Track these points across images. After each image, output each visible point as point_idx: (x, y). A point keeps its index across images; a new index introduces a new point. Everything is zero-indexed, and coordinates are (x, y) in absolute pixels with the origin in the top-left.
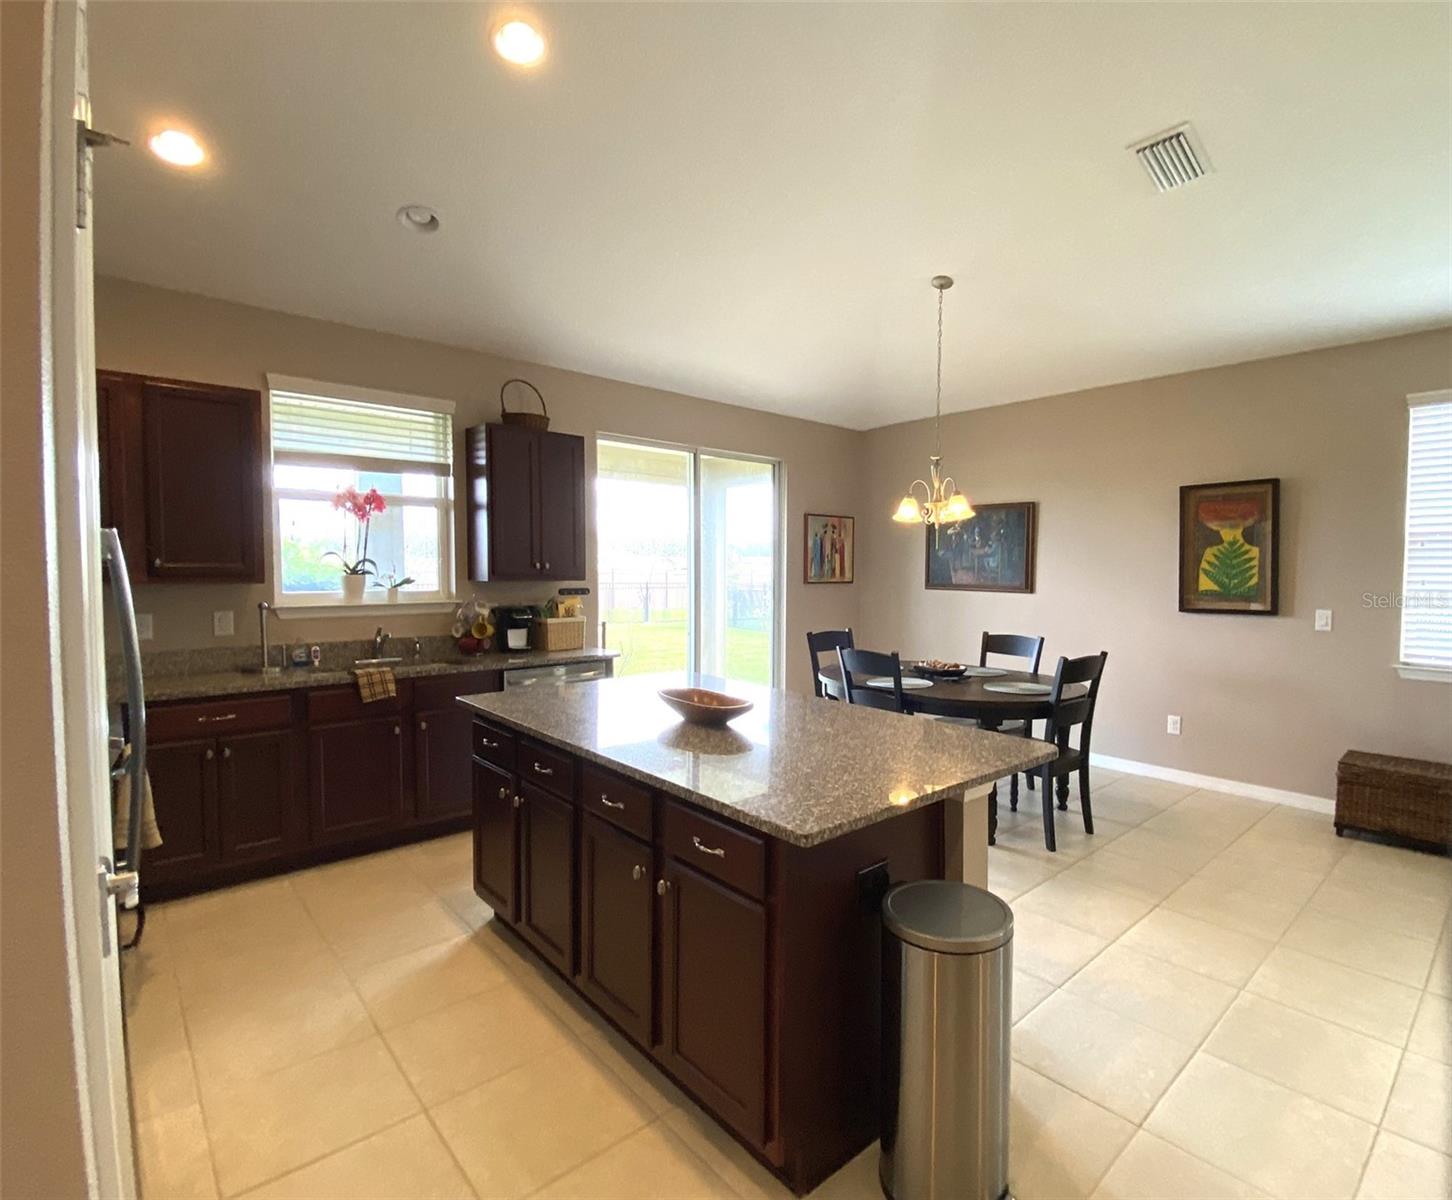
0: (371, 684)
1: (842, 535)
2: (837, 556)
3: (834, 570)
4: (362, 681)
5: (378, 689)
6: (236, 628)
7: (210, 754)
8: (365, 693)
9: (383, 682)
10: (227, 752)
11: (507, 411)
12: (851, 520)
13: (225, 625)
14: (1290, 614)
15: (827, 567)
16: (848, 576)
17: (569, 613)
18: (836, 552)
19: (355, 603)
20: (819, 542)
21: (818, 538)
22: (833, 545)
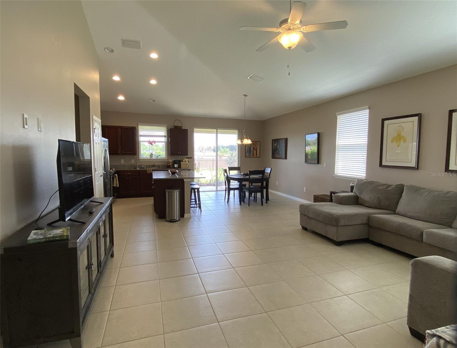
0: (148, 171)
1: (257, 146)
2: (255, 151)
3: (254, 154)
4: (147, 170)
5: (149, 171)
6: (134, 162)
7: (127, 178)
8: (148, 172)
9: (150, 170)
10: (129, 178)
11: (175, 126)
12: (259, 142)
13: (133, 161)
14: (320, 164)
15: (251, 153)
16: (258, 155)
17: (185, 162)
18: (255, 150)
19: (152, 159)
20: (249, 148)
21: (249, 147)
22: (254, 148)
